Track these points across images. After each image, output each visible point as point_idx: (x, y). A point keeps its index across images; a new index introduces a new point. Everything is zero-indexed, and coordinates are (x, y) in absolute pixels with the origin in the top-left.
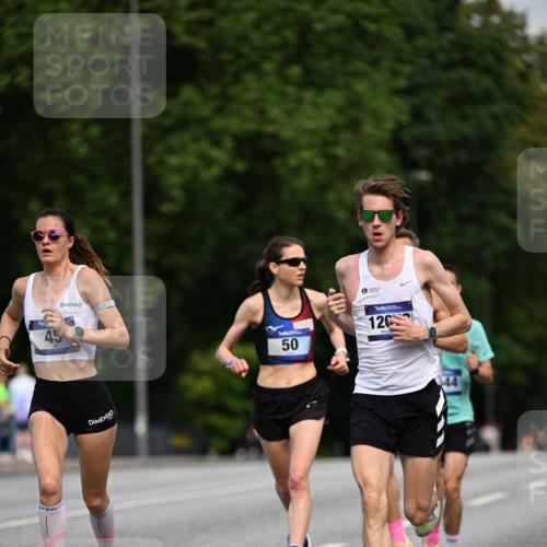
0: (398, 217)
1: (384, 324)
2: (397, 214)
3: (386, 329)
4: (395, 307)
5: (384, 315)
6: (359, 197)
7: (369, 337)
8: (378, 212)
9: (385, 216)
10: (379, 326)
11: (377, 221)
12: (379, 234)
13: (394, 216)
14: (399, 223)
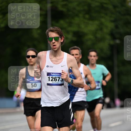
0: (62, 39)
1: (53, 80)
2: (61, 38)
3: (54, 82)
4: (59, 75)
5: (54, 77)
6: (48, 33)
7: (47, 84)
8: (54, 38)
9: (57, 39)
10: (52, 80)
11: (54, 41)
12: (55, 46)
13: (60, 38)
14: (62, 41)
